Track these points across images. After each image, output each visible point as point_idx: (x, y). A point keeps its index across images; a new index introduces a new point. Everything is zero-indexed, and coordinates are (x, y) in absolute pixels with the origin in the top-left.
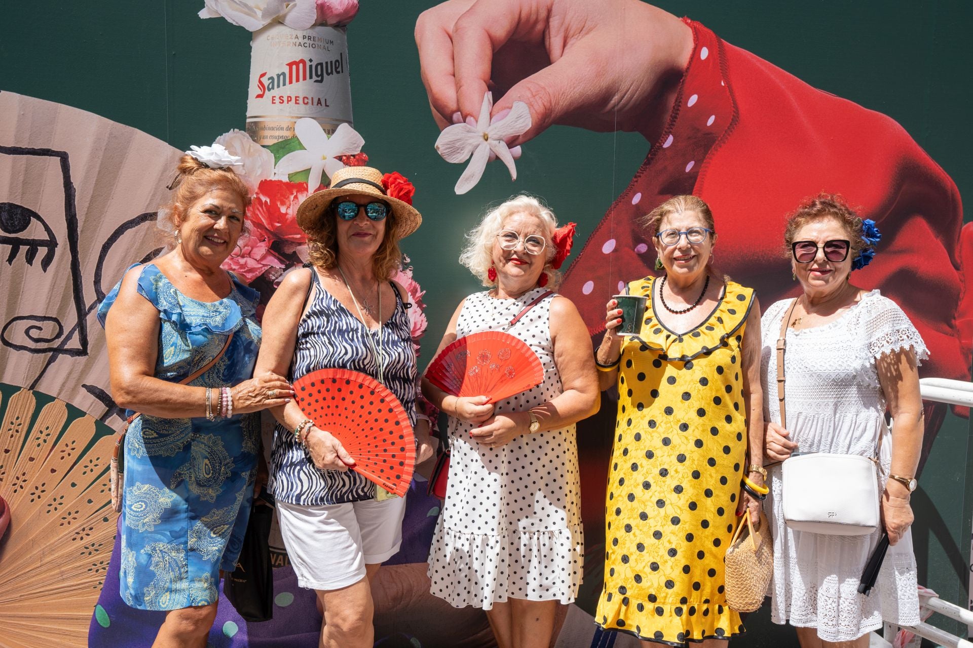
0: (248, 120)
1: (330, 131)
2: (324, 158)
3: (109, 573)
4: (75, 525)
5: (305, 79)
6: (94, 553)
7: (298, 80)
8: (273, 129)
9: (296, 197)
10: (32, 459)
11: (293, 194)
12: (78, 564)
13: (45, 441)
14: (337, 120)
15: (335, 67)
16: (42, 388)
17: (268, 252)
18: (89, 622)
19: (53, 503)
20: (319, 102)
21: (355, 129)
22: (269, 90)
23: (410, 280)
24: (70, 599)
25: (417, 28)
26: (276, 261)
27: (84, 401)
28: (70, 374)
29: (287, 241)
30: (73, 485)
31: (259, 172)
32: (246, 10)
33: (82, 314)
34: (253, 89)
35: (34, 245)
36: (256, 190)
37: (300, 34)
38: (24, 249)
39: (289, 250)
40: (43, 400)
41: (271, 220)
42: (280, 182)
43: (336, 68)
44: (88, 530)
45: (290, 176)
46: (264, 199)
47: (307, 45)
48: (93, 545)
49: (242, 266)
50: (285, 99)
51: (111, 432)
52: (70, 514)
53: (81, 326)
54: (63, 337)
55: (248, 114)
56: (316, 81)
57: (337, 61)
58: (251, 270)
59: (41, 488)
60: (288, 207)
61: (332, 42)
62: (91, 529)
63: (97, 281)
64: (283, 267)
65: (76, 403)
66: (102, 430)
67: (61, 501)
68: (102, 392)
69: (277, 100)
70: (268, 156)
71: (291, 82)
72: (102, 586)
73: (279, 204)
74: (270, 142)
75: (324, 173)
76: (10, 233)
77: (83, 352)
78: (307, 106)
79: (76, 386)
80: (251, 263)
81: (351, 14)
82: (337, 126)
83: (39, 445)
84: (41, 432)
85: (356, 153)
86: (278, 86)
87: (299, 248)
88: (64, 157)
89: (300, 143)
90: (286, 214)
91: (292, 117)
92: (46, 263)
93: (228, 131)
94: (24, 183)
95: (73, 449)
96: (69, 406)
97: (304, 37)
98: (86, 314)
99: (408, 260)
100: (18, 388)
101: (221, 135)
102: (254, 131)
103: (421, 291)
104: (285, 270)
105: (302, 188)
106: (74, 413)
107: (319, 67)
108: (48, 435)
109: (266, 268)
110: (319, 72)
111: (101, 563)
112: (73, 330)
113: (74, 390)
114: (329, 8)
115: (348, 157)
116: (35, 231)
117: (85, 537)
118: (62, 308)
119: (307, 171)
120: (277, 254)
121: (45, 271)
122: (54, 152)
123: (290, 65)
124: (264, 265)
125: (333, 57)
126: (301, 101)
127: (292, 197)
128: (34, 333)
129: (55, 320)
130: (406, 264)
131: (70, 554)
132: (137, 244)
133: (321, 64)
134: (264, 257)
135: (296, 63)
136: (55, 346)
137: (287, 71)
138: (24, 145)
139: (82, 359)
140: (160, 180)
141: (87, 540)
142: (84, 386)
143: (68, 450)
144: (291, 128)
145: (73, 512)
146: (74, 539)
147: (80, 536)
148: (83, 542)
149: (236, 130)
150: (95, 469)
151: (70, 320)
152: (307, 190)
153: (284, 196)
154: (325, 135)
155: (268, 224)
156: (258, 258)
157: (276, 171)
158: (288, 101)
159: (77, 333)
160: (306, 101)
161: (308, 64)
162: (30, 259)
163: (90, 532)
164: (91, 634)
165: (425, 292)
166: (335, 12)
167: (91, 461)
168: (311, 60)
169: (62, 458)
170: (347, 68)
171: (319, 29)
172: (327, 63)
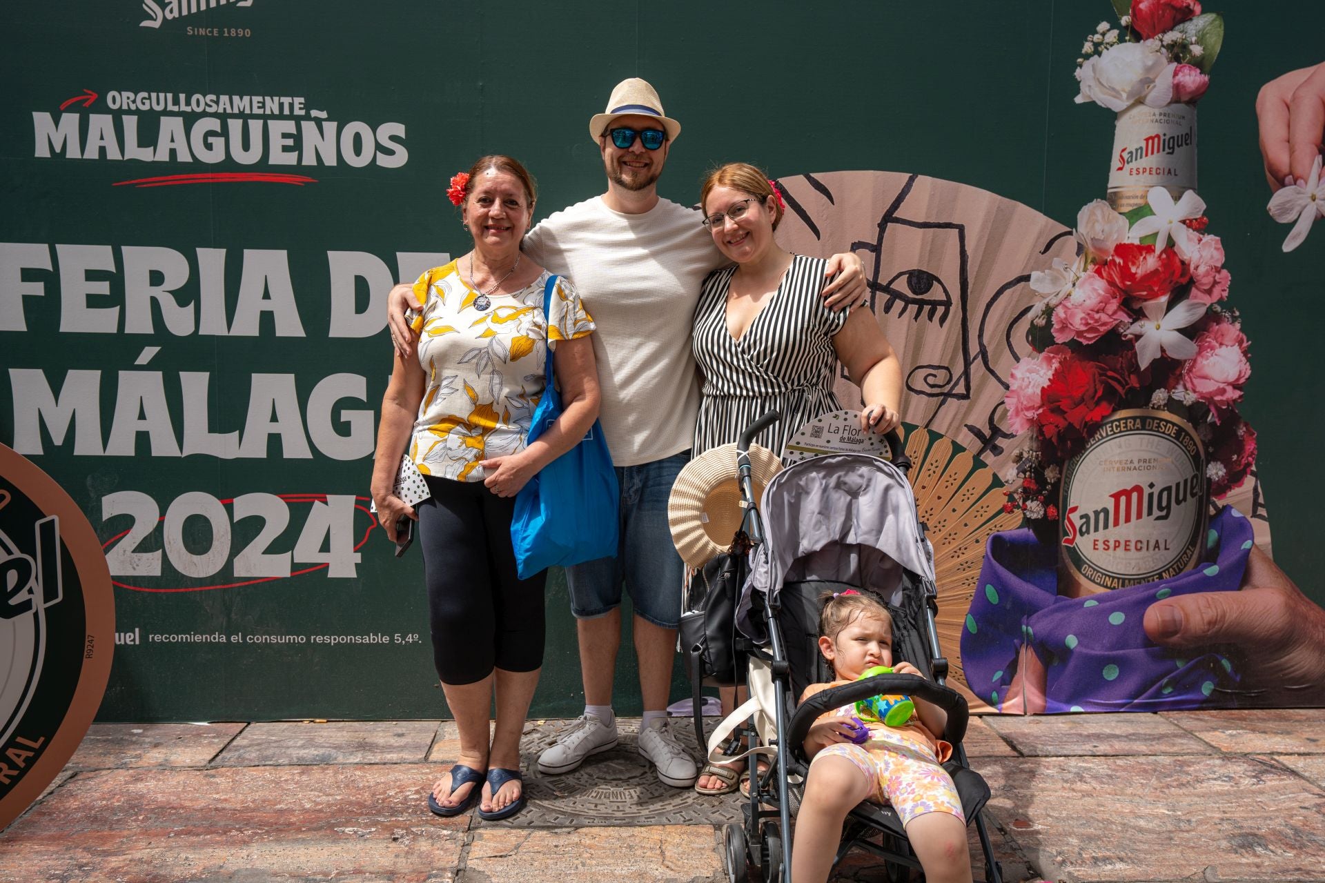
0: (1109, 191)
1: (1177, 198)
2: (1171, 222)
3: (978, 586)
4: (954, 545)
5: (1158, 151)
6: (967, 569)
7: (1152, 153)
8: (1129, 198)
9: (1145, 258)
10: (924, 487)
11: (1141, 255)
12: (955, 578)
13: (934, 472)
14: (1184, 188)
15: (1184, 140)
16: (935, 427)
17: (1119, 308)
18: (961, 628)
19: (938, 525)
20: (1169, 172)
21: (1199, 194)
22: (1128, 163)
23: (1238, 332)
24: (947, 608)
25: (1258, 100)
26: (1125, 315)
27: (965, 439)
28: (955, 415)
29: (1135, 297)
30: (954, 510)
31: (1115, 237)
32: (1113, 93)
33: (967, 364)
34: (1115, 163)
35: (934, 304)
36: (1112, 252)
37: (1157, 111)
38: (927, 308)
39: (1136, 306)
40: (934, 437)
41: (1123, 280)
42: (1133, 244)
43: (1186, 140)
44: (962, 550)
45: (1141, 239)
46: (1118, 260)
47: (1162, 121)
48: (967, 563)
49: (1097, 321)
50: (1141, 170)
51: (985, 465)
52: (950, 535)
53: (966, 373)
54: (952, 383)
55: (1109, 186)
56: (1168, 153)
57: (1187, 134)
58: (1104, 324)
59: (929, 512)
60: (1138, 267)
61: (1184, 117)
62: (966, 549)
63: (980, 336)
64: (1131, 321)
65: (959, 441)
66: (978, 464)
67: (944, 524)
68: (979, 431)
69: (1134, 172)
70: (1123, 221)
71: (1147, 155)
72: (972, 598)
73: (1130, 264)
74: (1126, 209)
75: (1169, 235)
76: (917, 295)
77: (966, 396)
78: (1159, 176)
79: (960, 426)
80: (1104, 318)
81: (1202, 90)
82: (1183, 193)
83: (929, 476)
84: (932, 465)
85: (1198, 217)
86: (1136, 159)
87: (1145, 303)
88: (961, 228)
89: (1151, 210)
90: (1136, 273)
91: (1146, 187)
92: (943, 320)
93: (1091, 201)
94: (931, 252)
95: (955, 480)
96: (954, 443)
97: (1160, 114)
98: (971, 363)
99: (1237, 313)
100: (917, 427)
101: (1086, 204)
102: (1113, 201)
103: (1247, 342)
104: (1132, 324)
105: (1150, 249)
106: (957, 448)
107: (1171, 140)
108: (937, 467)
109: (1116, 322)
110: (1170, 145)
111: (973, 578)
112: (960, 377)
113: (958, 429)
114: (1184, 87)
115: (1191, 221)
116: (936, 293)
117: (961, 555)
118: (953, 359)
119: (1156, 234)
120: (1126, 310)
121: (941, 326)
122: (954, 225)
123: (1147, 140)
124: (1115, 320)
125: (1183, 130)
126: (1154, 172)
127: (1141, 258)
128: (931, 380)
129: (947, 368)
130: (1235, 317)
131: (949, 570)
132: (1013, 303)
133: (1173, 138)
134: (1115, 313)
135: (1152, 138)
136: (946, 391)
137: (1144, 145)
138: (932, 220)
139: (965, 402)
140: (1034, 246)
141: (963, 558)
142: (966, 425)
143: (951, 480)
144: (1144, 197)
145: (953, 533)
146: (953, 557)
147: (957, 554)
148: (959, 559)
149: (1099, 200)
150: (971, 497)
151: (958, 370)
152: (1154, 251)
153: (1135, 257)
154: (1172, 202)
155: (1121, 282)
156: (1110, 313)
157: (1130, 235)
158: (1143, 172)
159: (962, 379)
160: (1158, 171)
161: (1162, 138)
162: (930, 318)
163: (964, 551)
164: (963, 638)
165: (1250, 342)
166: (1189, 90)
167: (968, 491)
168: (1165, 135)
169: (947, 487)
170: (1195, 140)
171: (1174, 106)
172: (1178, 136)
